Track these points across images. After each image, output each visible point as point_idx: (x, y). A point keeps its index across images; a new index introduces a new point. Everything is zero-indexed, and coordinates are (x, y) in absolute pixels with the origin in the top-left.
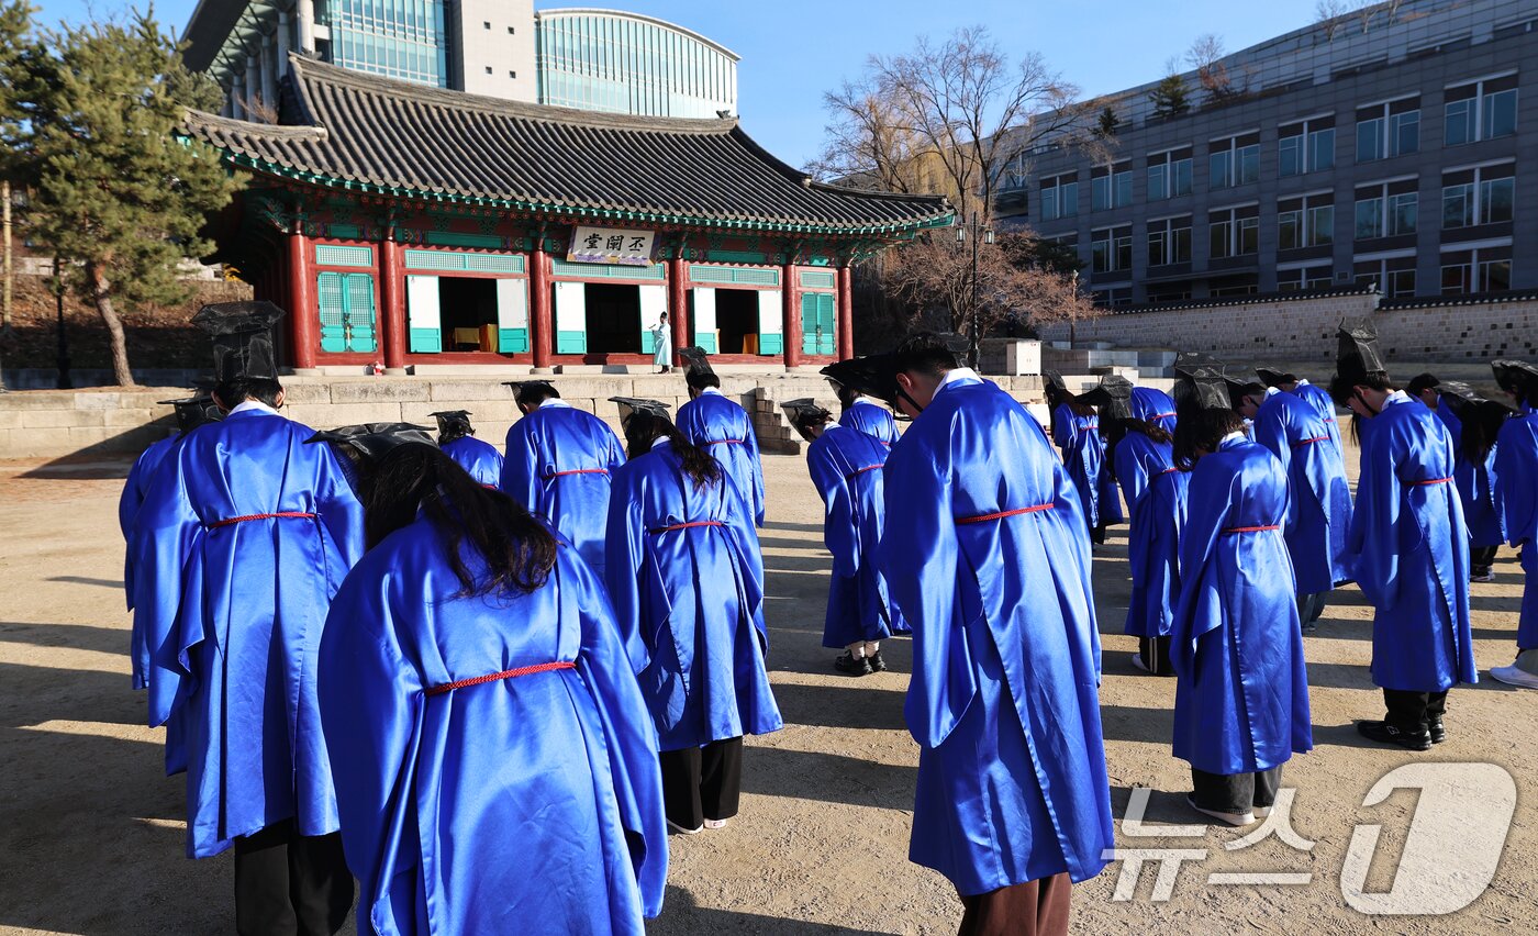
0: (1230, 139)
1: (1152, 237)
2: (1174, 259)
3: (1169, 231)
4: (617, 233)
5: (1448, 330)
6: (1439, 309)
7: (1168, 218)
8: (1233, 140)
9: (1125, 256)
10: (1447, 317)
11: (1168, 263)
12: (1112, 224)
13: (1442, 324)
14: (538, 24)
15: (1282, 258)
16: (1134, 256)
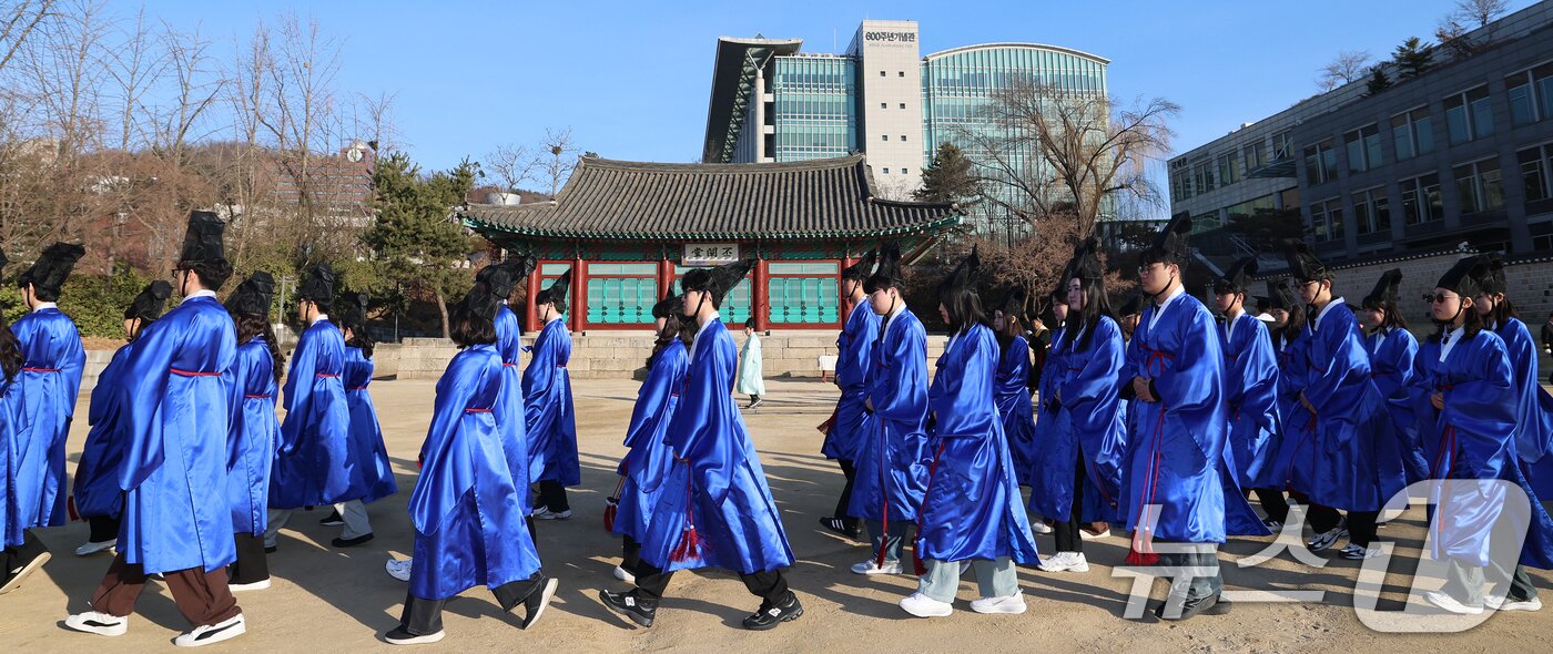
0: (1461, 94)
1: (1405, 197)
2: (1428, 218)
3: (1418, 190)
4: (712, 246)
5: (1531, 288)
6: (1519, 267)
7: (1417, 176)
8: (1464, 95)
9: (1384, 218)
10: (1528, 275)
11: (1422, 221)
12: (1368, 186)
13: (1525, 282)
14: (927, 64)
15: (1530, 211)
16: (1392, 216)
